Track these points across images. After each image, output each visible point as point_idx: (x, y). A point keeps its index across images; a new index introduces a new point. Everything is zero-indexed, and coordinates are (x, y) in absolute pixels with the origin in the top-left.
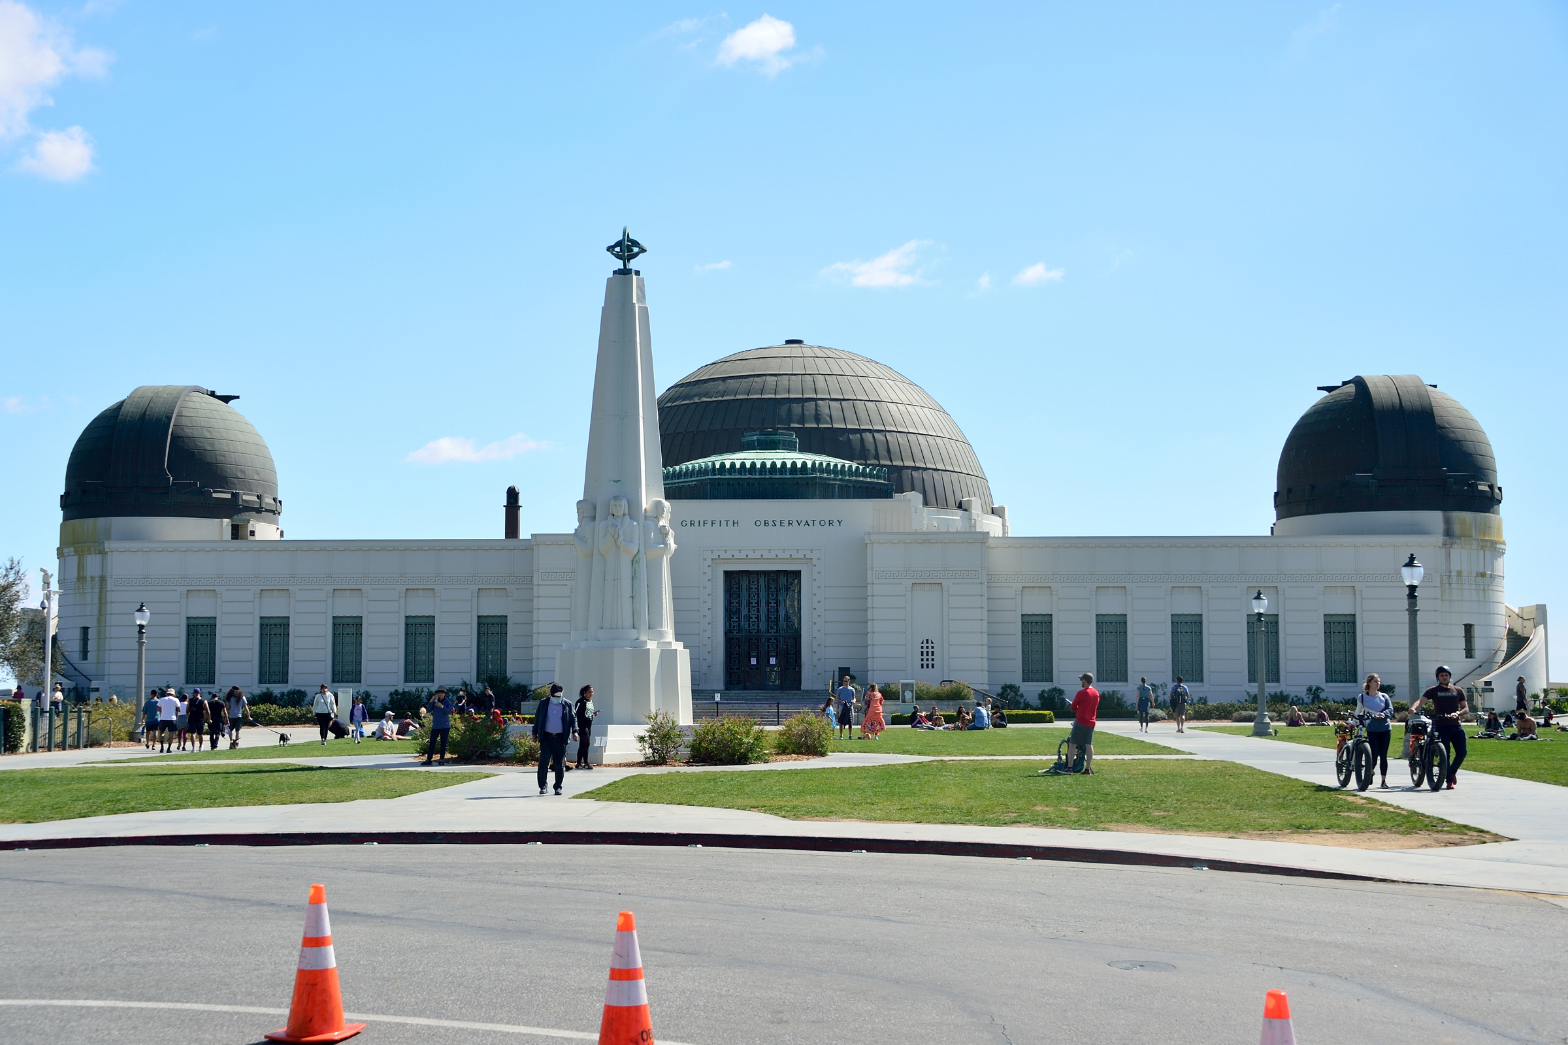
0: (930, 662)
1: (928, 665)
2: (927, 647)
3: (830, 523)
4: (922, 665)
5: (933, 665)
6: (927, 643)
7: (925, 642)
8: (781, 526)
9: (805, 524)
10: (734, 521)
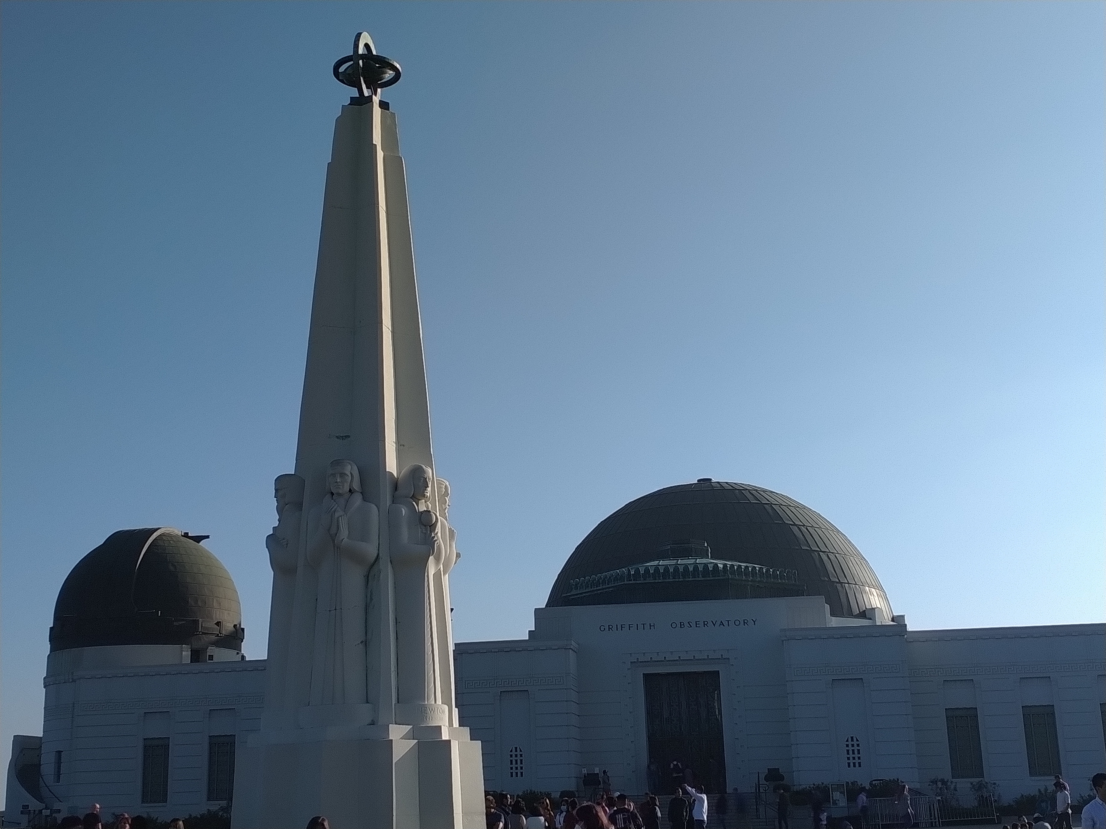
0: (857, 761)
1: (854, 763)
2: (853, 745)
3: (744, 622)
4: (849, 764)
5: (860, 763)
6: (852, 740)
7: (850, 740)
8: (696, 627)
9: (720, 624)
10: (650, 624)
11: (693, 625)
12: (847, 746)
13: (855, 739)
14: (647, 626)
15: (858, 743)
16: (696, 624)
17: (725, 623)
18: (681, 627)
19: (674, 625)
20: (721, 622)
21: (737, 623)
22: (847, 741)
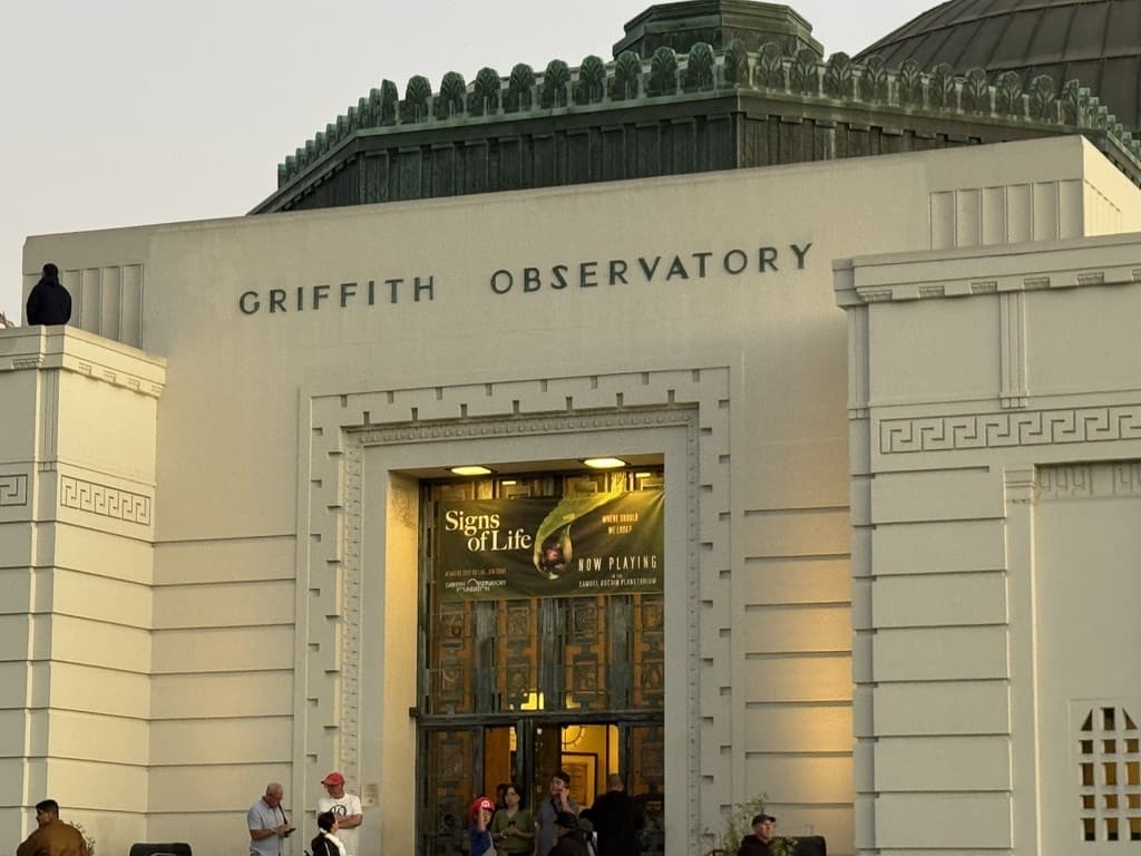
2: (1110, 746)
3: (762, 260)
6: (1110, 725)
7: (1098, 723)
8: (583, 284)
9: (672, 272)
10: (417, 280)
11: (572, 277)
12: (1087, 747)
13: (1119, 720)
14: (405, 290)
15: (1133, 735)
16: (583, 274)
17: (691, 265)
18: (527, 289)
19: (502, 282)
20: (677, 262)
21: (735, 262)
22: (1088, 726)
